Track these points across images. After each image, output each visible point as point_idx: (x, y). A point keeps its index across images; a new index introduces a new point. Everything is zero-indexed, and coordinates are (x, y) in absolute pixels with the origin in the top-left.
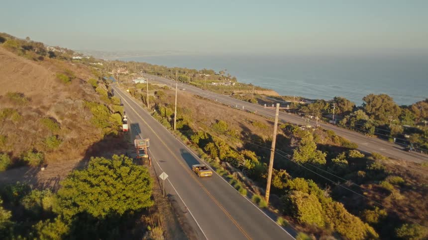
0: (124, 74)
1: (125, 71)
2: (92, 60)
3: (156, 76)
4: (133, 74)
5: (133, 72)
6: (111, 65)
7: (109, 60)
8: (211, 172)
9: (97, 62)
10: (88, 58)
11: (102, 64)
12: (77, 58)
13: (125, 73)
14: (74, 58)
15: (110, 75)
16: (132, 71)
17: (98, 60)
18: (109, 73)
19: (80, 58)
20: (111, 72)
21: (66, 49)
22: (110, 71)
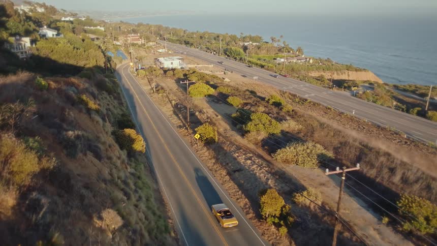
0: (137, 44)
1: (138, 40)
2: (89, 22)
3: (184, 46)
4: (151, 43)
5: (150, 41)
6: (115, 29)
7: (110, 21)
8: (237, 222)
9: (96, 26)
10: (83, 19)
11: (103, 29)
12: (67, 19)
13: (140, 42)
14: (63, 19)
15: (116, 47)
16: (148, 39)
17: (98, 22)
18: (115, 42)
19: (72, 19)
20: (118, 40)
21: (44, 4)
22: (116, 39)
